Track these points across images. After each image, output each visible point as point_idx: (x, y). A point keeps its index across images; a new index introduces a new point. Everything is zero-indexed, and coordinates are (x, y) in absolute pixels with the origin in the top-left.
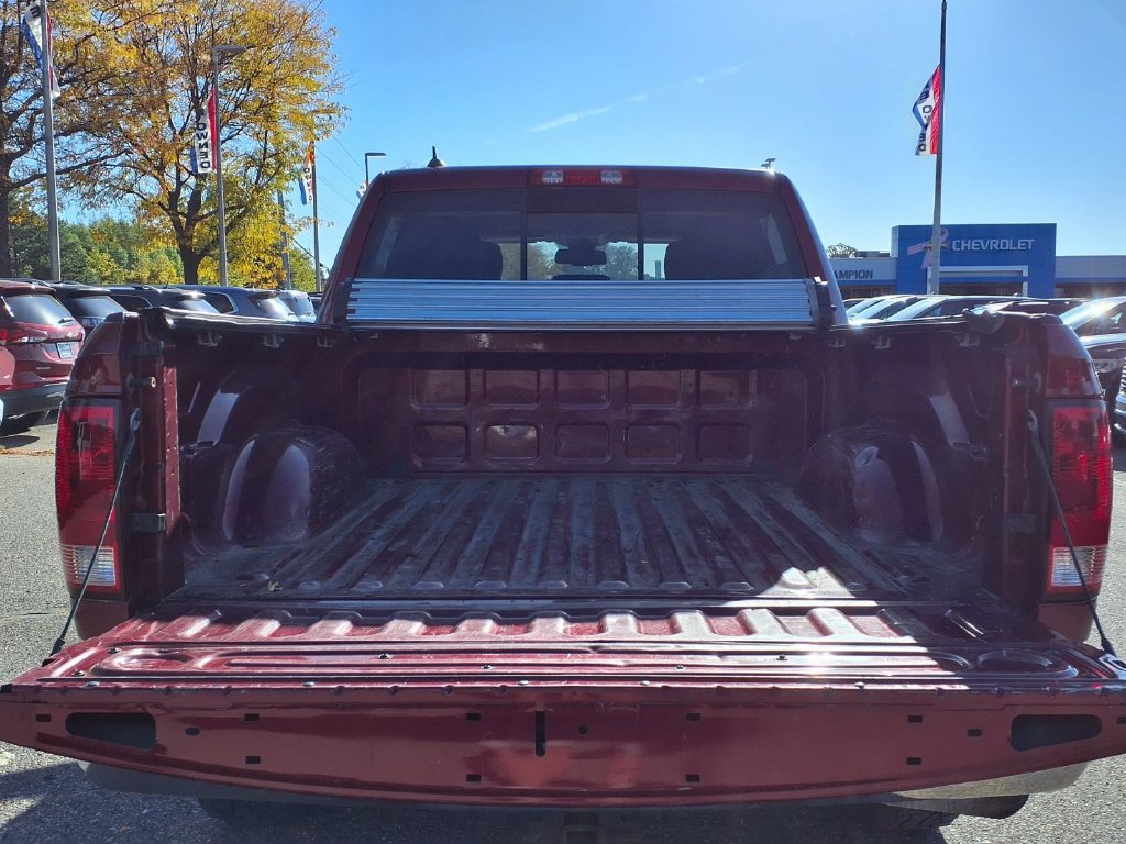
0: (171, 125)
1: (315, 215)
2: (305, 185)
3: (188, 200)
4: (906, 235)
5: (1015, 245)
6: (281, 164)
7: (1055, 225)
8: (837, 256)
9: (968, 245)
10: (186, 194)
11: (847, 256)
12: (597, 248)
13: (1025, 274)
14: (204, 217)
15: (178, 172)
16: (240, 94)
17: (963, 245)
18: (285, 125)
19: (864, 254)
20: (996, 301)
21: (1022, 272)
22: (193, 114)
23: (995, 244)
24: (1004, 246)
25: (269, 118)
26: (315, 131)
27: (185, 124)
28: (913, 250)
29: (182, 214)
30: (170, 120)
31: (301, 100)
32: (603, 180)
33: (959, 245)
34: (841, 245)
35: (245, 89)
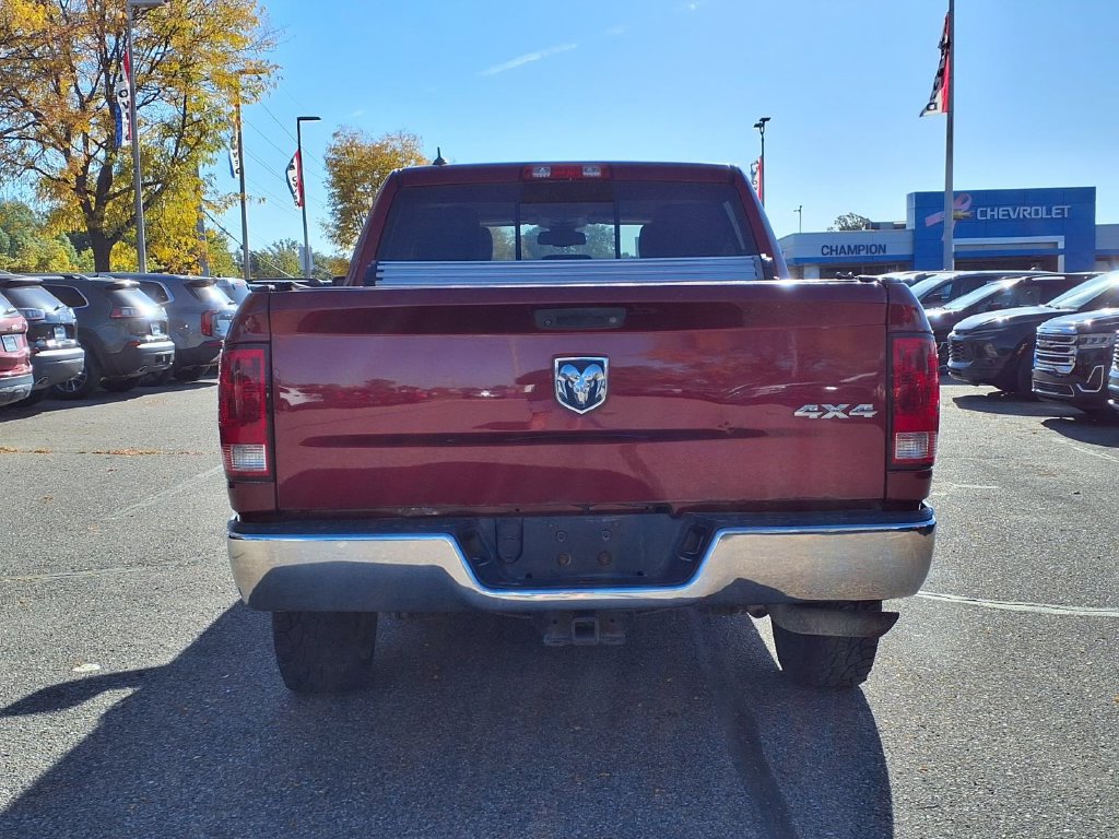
0: (78, 91)
1: (242, 190)
2: (232, 156)
3: (97, 175)
4: (924, 203)
5: (1049, 212)
6: (204, 133)
7: (1094, 188)
8: (849, 228)
9: (995, 213)
10: (94, 169)
11: (858, 228)
12: (577, 230)
13: (1061, 245)
14: (116, 195)
15: (86, 144)
16: (155, 52)
17: (989, 213)
18: (207, 88)
19: (876, 226)
20: (1009, 276)
21: (1057, 243)
22: (103, 76)
23: (1027, 212)
24: (1037, 214)
25: (188, 79)
26: (242, 93)
27: (94, 89)
28: (932, 220)
29: (90, 192)
30: (76, 86)
31: (225, 58)
32: (584, 174)
33: (984, 214)
34: (851, 216)
35: (162, 48)
